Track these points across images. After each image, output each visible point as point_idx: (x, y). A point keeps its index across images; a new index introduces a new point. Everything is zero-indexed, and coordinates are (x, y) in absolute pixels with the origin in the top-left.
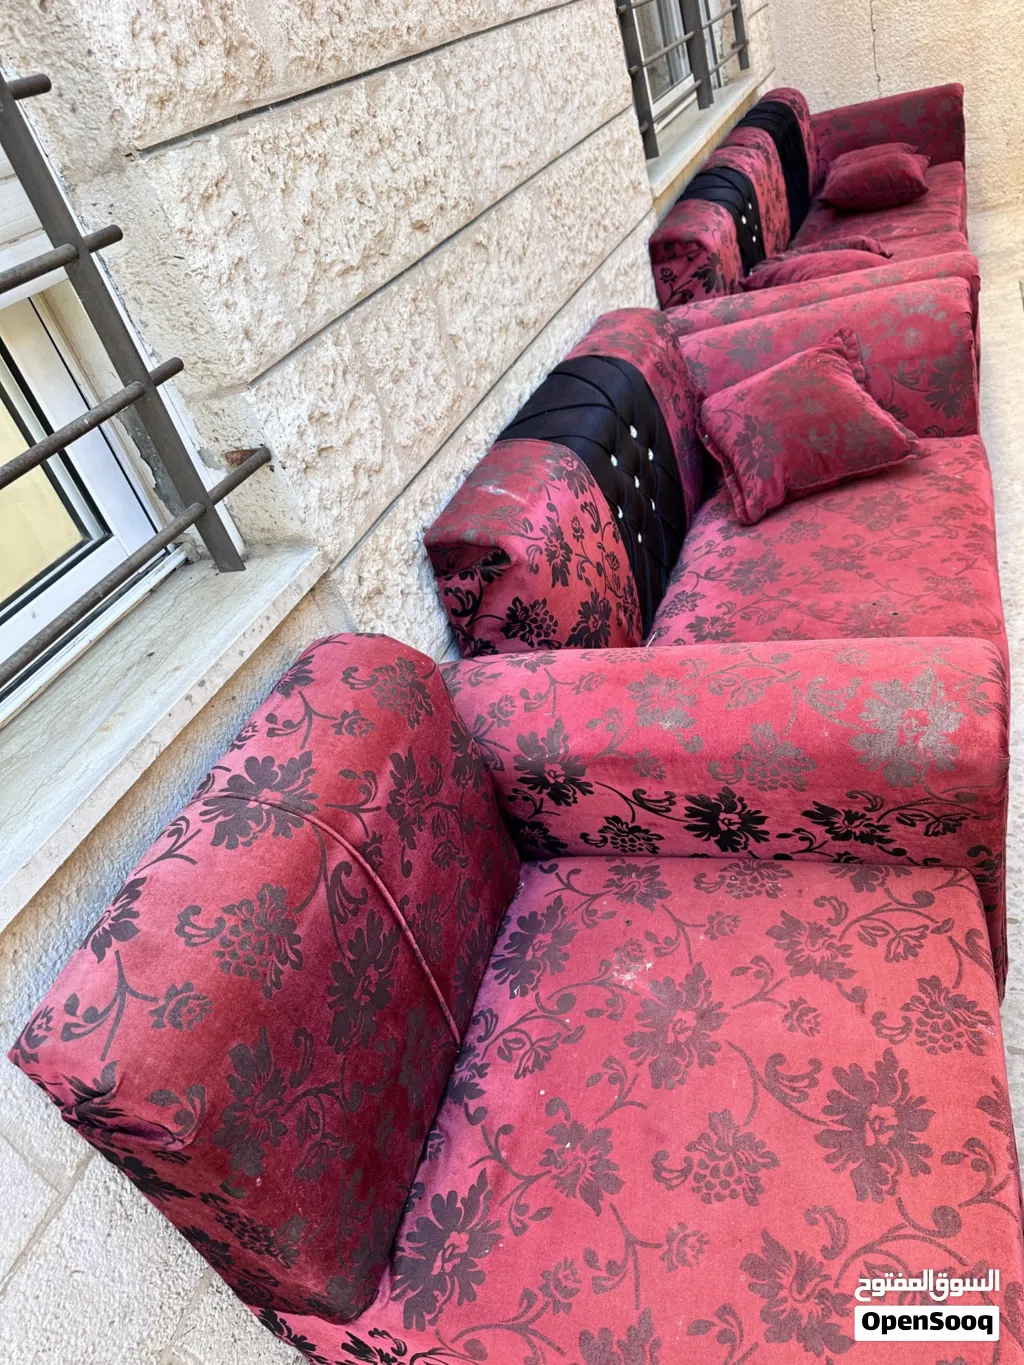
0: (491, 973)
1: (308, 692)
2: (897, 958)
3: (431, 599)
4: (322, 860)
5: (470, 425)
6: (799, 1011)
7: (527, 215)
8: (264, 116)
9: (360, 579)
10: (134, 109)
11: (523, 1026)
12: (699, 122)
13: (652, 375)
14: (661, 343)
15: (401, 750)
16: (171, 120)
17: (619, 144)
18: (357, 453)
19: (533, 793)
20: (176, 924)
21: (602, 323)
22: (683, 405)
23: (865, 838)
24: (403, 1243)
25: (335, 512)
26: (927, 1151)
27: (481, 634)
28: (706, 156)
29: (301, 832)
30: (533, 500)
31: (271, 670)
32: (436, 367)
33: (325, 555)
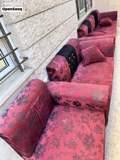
0: (49, 119)
1: (30, 87)
2: (94, 122)
3: (46, 74)
4: (29, 108)
5: (53, 53)
6: (82, 127)
7: (62, 27)
8: (30, 18)
9: (38, 72)
10: (14, 18)
11: (52, 126)
12: (85, 14)
13: (75, 47)
14: (77, 43)
15: (40, 94)
16: (18, 19)
17: (74, 18)
18: (39, 57)
19: (56, 98)
20: (12, 115)
21: (70, 40)
22: (79, 51)
23: (92, 107)
24: (36, 150)
25: (35, 64)
26: (94, 145)
27: (52, 78)
28: (86, 18)
29: (27, 104)
30: (59, 64)
31: (26, 83)
32: (49, 46)
33: (34, 70)
